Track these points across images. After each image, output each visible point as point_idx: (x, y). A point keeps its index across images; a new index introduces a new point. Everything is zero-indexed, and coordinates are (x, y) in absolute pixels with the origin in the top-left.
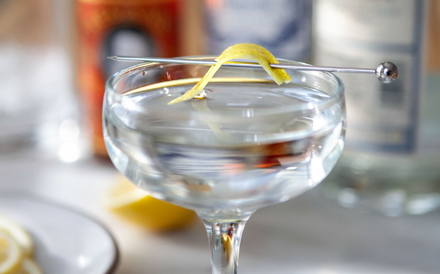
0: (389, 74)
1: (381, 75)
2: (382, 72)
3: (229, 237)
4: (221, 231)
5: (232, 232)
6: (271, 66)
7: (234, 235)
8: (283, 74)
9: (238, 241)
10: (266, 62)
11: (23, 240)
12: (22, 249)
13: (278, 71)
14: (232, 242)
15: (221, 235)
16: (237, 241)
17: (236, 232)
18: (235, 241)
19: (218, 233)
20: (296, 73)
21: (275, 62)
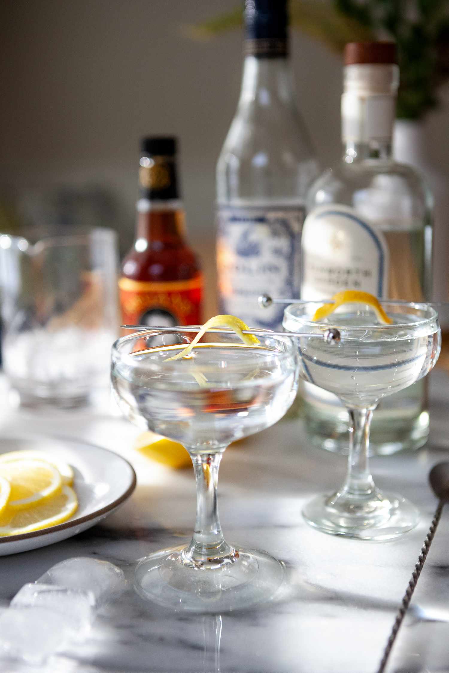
0: (334, 337)
1: (328, 339)
2: (328, 336)
3: (208, 465)
4: (202, 461)
5: (210, 461)
6: (244, 332)
7: (212, 464)
8: (254, 339)
9: (216, 469)
10: (239, 330)
11: (68, 473)
12: (63, 478)
13: (249, 336)
14: (210, 470)
15: (202, 464)
16: (214, 469)
17: (213, 461)
18: (213, 470)
19: (200, 462)
20: (262, 339)
21: (247, 329)
